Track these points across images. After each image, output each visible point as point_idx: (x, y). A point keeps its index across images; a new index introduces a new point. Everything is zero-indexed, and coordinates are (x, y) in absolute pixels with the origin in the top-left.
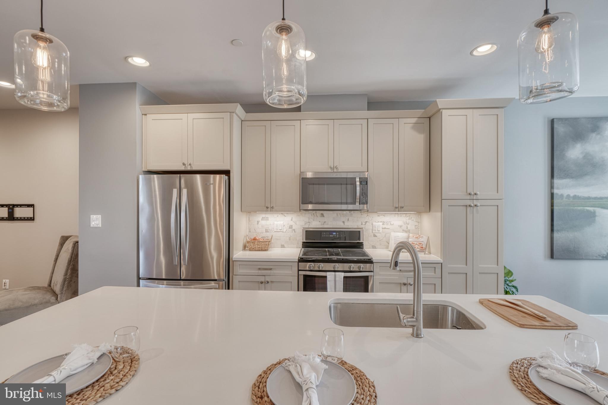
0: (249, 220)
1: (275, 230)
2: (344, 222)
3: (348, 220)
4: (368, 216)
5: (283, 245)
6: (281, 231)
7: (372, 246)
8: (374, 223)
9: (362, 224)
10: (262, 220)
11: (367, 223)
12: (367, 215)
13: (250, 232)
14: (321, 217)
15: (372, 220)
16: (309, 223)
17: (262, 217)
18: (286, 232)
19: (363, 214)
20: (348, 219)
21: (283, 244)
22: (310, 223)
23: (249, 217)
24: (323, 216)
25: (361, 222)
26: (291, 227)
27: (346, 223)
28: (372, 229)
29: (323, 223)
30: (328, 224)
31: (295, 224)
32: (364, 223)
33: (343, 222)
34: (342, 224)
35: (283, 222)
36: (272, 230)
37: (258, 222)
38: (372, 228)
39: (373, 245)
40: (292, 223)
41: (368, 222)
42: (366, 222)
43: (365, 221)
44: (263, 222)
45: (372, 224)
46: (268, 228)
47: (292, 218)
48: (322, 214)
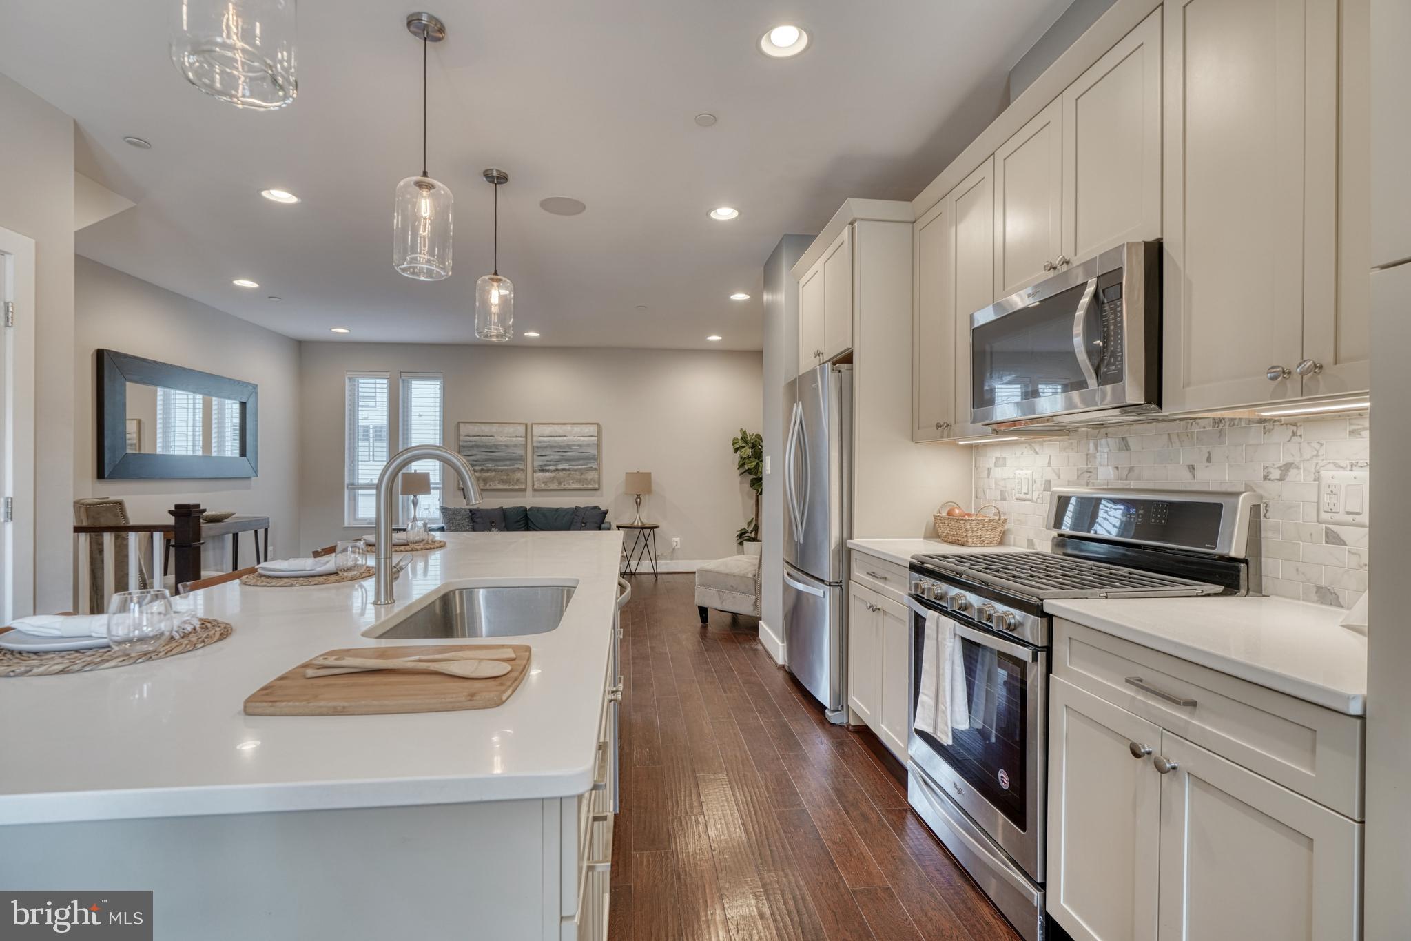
0: (975, 466)
1: (1017, 495)
2: (1192, 468)
3: (1209, 460)
4: (1295, 439)
5: (1032, 540)
6: (1028, 497)
7: (1318, 589)
8: (1323, 473)
9: (1265, 478)
10: (995, 466)
11: (1293, 472)
12: (1294, 434)
13: (977, 498)
14: (1120, 449)
15: (1317, 456)
16: (1089, 474)
17: (996, 458)
18: (1039, 501)
19: (1270, 431)
20: (1209, 453)
21: (1031, 538)
22: (1090, 472)
23: (975, 459)
24: (1127, 448)
25: (1265, 468)
26: (1048, 485)
27: (1198, 473)
28: (1318, 503)
29: (1125, 473)
30: (1138, 478)
31: (1056, 478)
32: (1276, 474)
33: (1189, 466)
34: (1187, 475)
35: (1031, 471)
36: (1012, 494)
37: (989, 470)
38: (1316, 500)
39: (1323, 584)
40: (1050, 475)
41: (1298, 468)
42: (1286, 468)
43: (1282, 463)
44: (998, 473)
45: (1318, 479)
46: (1005, 487)
47: (1050, 456)
48: (1123, 438)
